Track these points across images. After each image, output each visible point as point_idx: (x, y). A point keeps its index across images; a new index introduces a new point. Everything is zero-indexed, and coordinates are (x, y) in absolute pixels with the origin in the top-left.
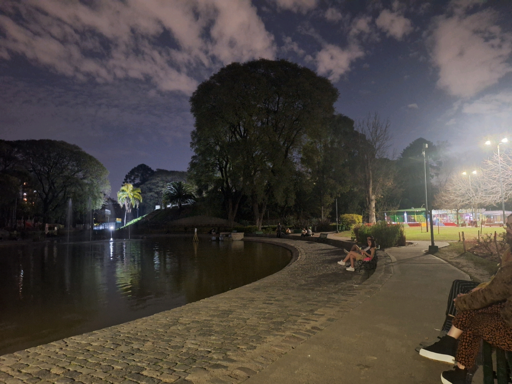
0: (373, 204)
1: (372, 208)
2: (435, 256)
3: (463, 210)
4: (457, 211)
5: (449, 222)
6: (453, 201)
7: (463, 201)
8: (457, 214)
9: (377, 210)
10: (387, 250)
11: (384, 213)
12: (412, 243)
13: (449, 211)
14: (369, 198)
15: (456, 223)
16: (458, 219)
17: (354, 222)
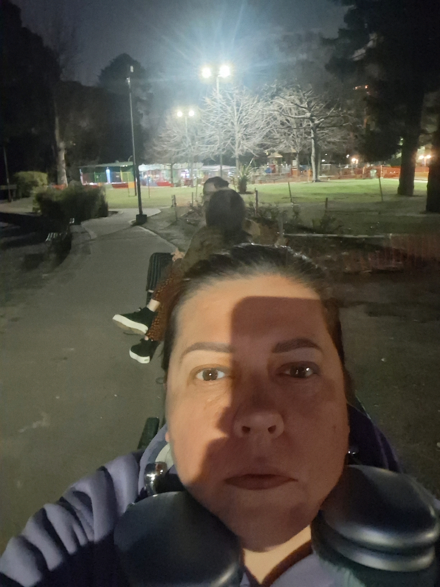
0: (62, 156)
1: (61, 162)
2: (143, 227)
3: (178, 164)
4: (171, 166)
5: (162, 181)
6: (166, 152)
7: (178, 153)
8: (171, 170)
9: (68, 165)
10: (84, 224)
11: (78, 169)
12: (116, 212)
13: (162, 166)
14: (55, 145)
15: (170, 182)
16: (172, 177)
17: (35, 184)
